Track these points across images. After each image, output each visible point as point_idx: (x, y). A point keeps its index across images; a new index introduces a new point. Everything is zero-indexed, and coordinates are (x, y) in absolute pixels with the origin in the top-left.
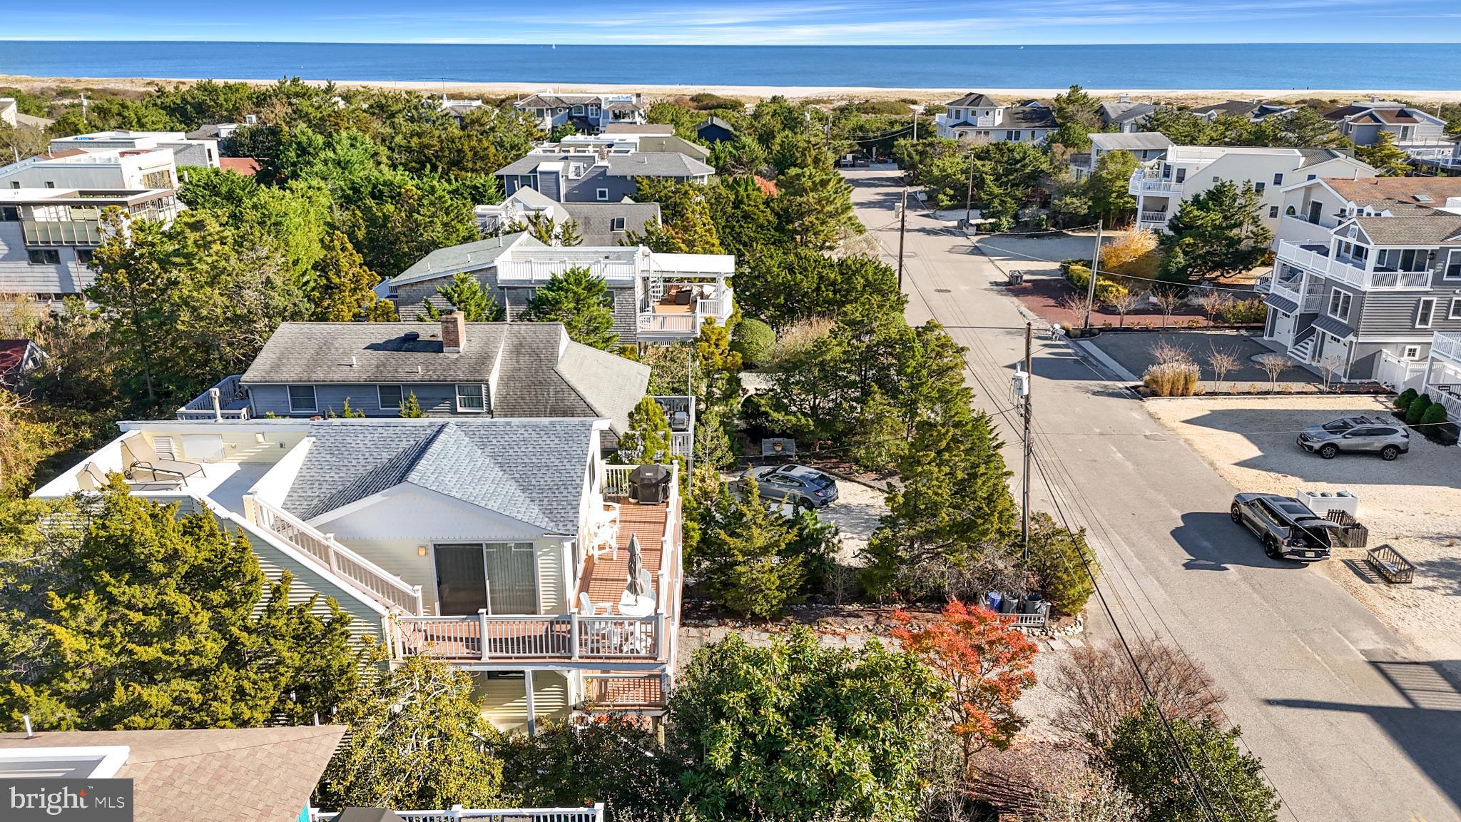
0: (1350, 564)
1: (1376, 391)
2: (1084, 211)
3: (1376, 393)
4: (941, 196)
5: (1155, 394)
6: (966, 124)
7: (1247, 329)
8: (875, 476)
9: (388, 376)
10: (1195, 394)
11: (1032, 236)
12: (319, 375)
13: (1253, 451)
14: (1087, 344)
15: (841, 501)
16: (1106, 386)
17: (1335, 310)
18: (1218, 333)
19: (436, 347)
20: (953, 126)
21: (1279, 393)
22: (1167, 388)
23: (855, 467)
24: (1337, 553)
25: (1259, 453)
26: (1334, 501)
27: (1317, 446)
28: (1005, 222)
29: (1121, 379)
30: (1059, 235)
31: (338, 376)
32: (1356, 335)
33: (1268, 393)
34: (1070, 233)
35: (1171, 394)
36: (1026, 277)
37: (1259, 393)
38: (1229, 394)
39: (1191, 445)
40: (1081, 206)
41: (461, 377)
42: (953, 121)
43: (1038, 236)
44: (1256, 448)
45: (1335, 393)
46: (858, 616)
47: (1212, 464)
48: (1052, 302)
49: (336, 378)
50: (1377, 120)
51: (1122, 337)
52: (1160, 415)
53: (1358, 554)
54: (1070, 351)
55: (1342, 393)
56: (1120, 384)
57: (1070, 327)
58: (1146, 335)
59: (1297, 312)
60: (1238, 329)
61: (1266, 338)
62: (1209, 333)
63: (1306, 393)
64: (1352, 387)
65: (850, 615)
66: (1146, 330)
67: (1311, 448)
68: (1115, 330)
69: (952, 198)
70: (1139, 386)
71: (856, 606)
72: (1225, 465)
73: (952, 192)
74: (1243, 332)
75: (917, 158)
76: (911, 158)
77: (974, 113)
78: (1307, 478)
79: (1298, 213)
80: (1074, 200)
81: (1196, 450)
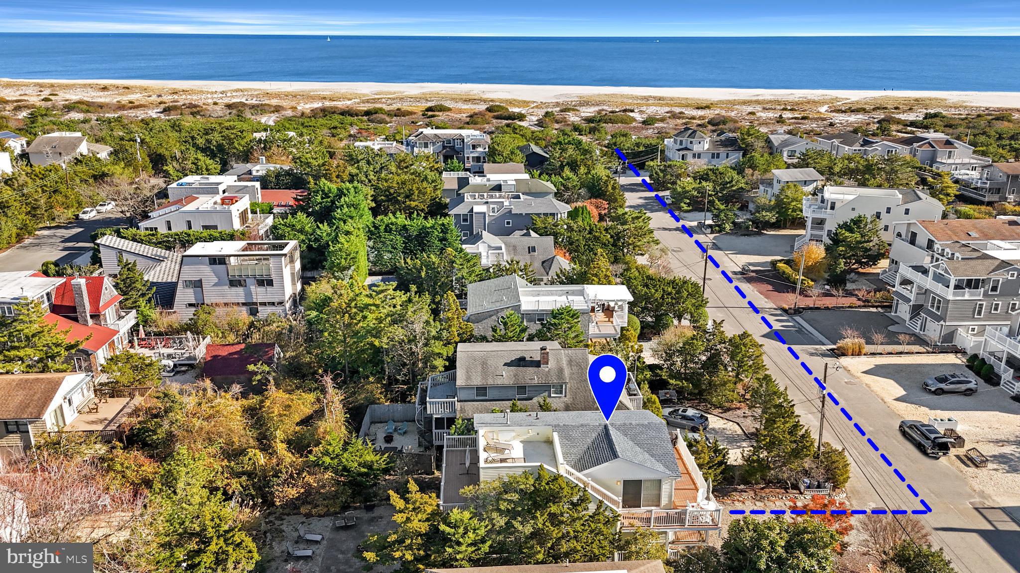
0: (958, 457)
1: (956, 351)
2: (773, 220)
3: (956, 352)
4: (682, 204)
5: (844, 355)
6: (686, 149)
7: (882, 307)
8: (720, 411)
9: (522, 382)
10: (865, 355)
11: (745, 235)
12: (490, 382)
13: (901, 392)
14: (798, 318)
15: (710, 427)
16: (816, 349)
17: (933, 306)
18: (866, 310)
19: (537, 364)
20: (679, 150)
21: (907, 353)
22: (850, 352)
23: (709, 406)
24: (953, 451)
25: (904, 393)
26: (946, 423)
27: (933, 389)
28: (728, 227)
29: (824, 344)
30: (759, 234)
31: (499, 381)
32: (945, 322)
33: (901, 353)
34: (765, 232)
35: (852, 355)
36: (752, 268)
37: (897, 353)
38: (881, 354)
39: (869, 387)
40: (771, 217)
41: (555, 381)
42: (678, 146)
43: (747, 235)
44: (902, 389)
45: (935, 353)
46: (745, 492)
47: (882, 400)
48: (770, 288)
49: (499, 383)
50: (933, 147)
51: (816, 312)
52: (850, 368)
53: (961, 451)
54: (791, 324)
55: (939, 353)
56: (824, 348)
57: (787, 307)
58: (828, 312)
59: (911, 303)
60: (876, 307)
61: (893, 314)
62: (861, 310)
63: (920, 353)
64: (945, 348)
65: (742, 491)
66: (827, 308)
67: (930, 390)
68: (811, 309)
69: (689, 205)
70: (834, 349)
71: (742, 487)
72: (889, 400)
73: (688, 201)
74: (880, 309)
75: (661, 175)
76: (658, 175)
77: (691, 142)
78: (932, 408)
79: (903, 236)
80: (768, 214)
81: (872, 391)
